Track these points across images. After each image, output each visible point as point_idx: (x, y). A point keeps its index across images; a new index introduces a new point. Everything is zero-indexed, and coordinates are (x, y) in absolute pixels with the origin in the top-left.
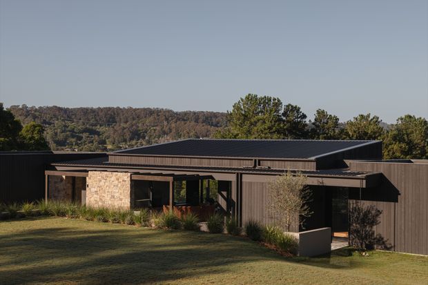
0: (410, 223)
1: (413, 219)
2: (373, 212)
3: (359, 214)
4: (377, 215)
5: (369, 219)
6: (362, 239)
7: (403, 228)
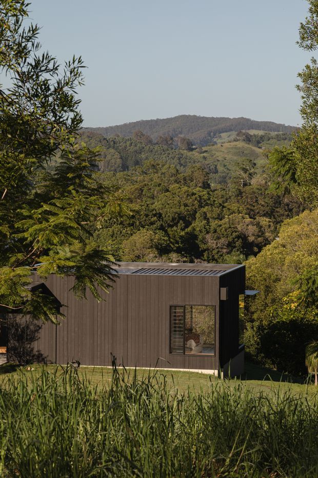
0: (73, 334)
1: (76, 329)
2: (32, 327)
3: (17, 330)
4: (37, 331)
5: (27, 335)
6: (20, 357)
7: (66, 339)
